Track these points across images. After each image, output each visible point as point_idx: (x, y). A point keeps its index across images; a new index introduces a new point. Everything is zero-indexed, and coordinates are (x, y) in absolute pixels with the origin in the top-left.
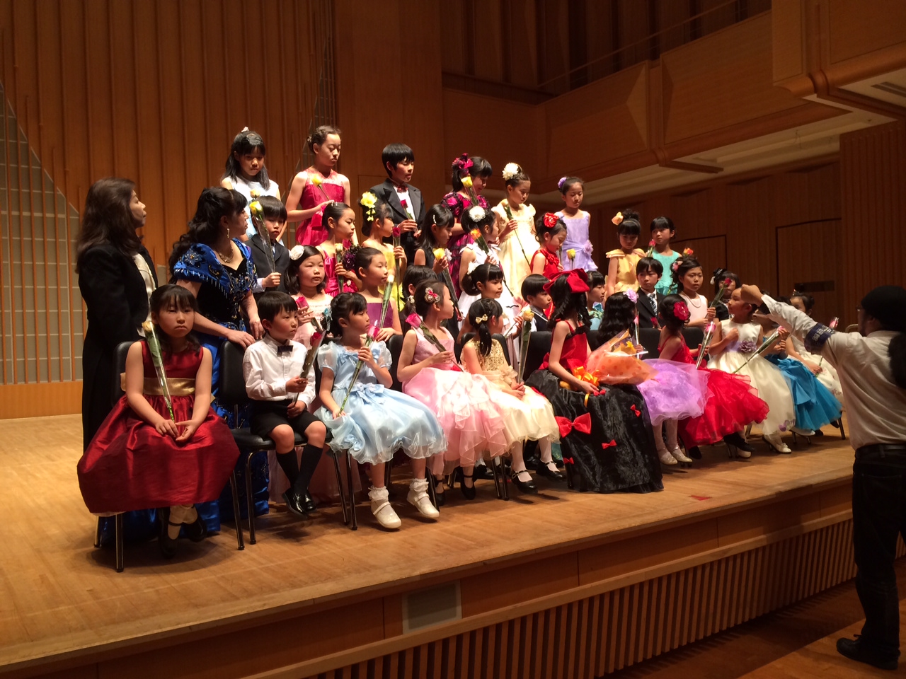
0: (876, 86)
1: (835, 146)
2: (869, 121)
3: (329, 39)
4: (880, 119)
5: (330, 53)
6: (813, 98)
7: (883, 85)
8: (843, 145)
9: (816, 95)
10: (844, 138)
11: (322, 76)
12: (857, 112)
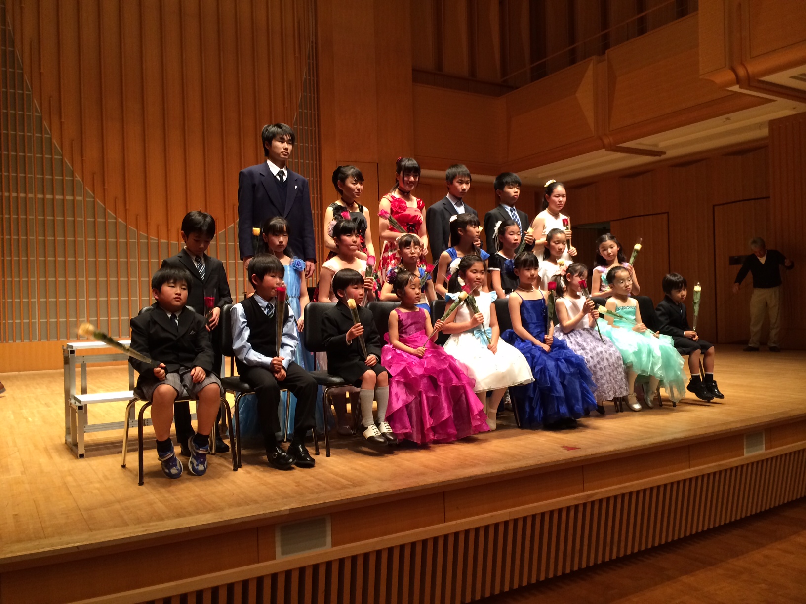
1: (765, 132)
2: (794, 108)
3: (312, 42)
4: (803, 107)
5: (313, 55)
6: (736, 88)
7: (800, 77)
8: (771, 130)
9: (738, 86)
10: (772, 124)
11: (306, 76)
12: (780, 101)
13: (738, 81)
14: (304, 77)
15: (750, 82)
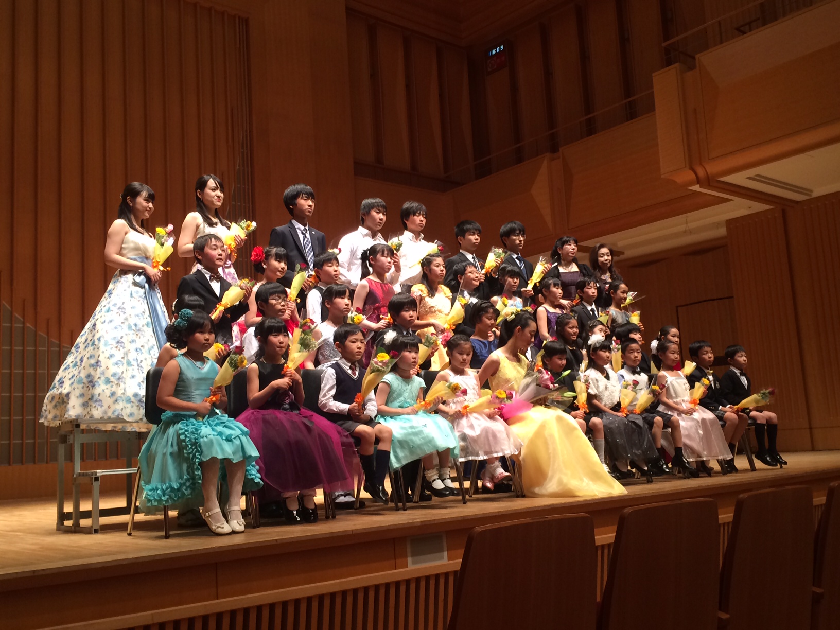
0: (749, 178)
1: (723, 231)
2: (750, 208)
3: (246, 131)
4: (759, 207)
5: (247, 143)
6: (697, 188)
7: (756, 177)
8: (729, 229)
9: (699, 185)
10: (730, 223)
11: (239, 166)
12: (737, 200)
13: (698, 181)
14: (238, 167)
15: (709, 181)
